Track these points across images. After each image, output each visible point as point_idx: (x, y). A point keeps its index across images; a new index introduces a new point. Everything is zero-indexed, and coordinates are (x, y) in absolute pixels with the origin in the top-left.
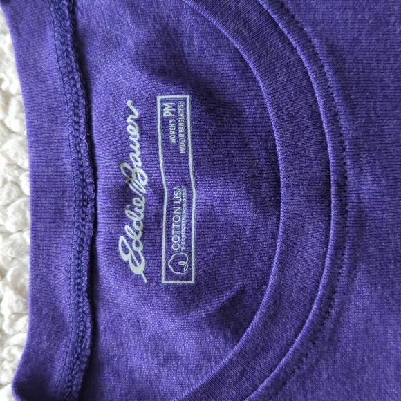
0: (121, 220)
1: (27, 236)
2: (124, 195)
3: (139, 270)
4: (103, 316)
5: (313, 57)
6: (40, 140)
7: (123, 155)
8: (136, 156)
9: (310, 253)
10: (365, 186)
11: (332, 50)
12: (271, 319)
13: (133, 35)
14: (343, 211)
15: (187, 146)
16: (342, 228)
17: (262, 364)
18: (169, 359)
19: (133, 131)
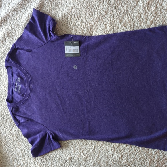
0: (15, 87)
1: (8, 88)
2: (15, 85)
3: (16, 91)
4: (14, 95)
5: (29, 76)
6: (9, 80)
7: (15, 82)
8: (16, 82)
9: (28, 91)
10: (33, 86)
11: (30, 75)
12: (26, 96)
13: (16, 73)
14: (31, 88)
15: (20, 82)
16: (31, 89)
17: (25, 99)
18: (18, 98)
19: (16, 80)
